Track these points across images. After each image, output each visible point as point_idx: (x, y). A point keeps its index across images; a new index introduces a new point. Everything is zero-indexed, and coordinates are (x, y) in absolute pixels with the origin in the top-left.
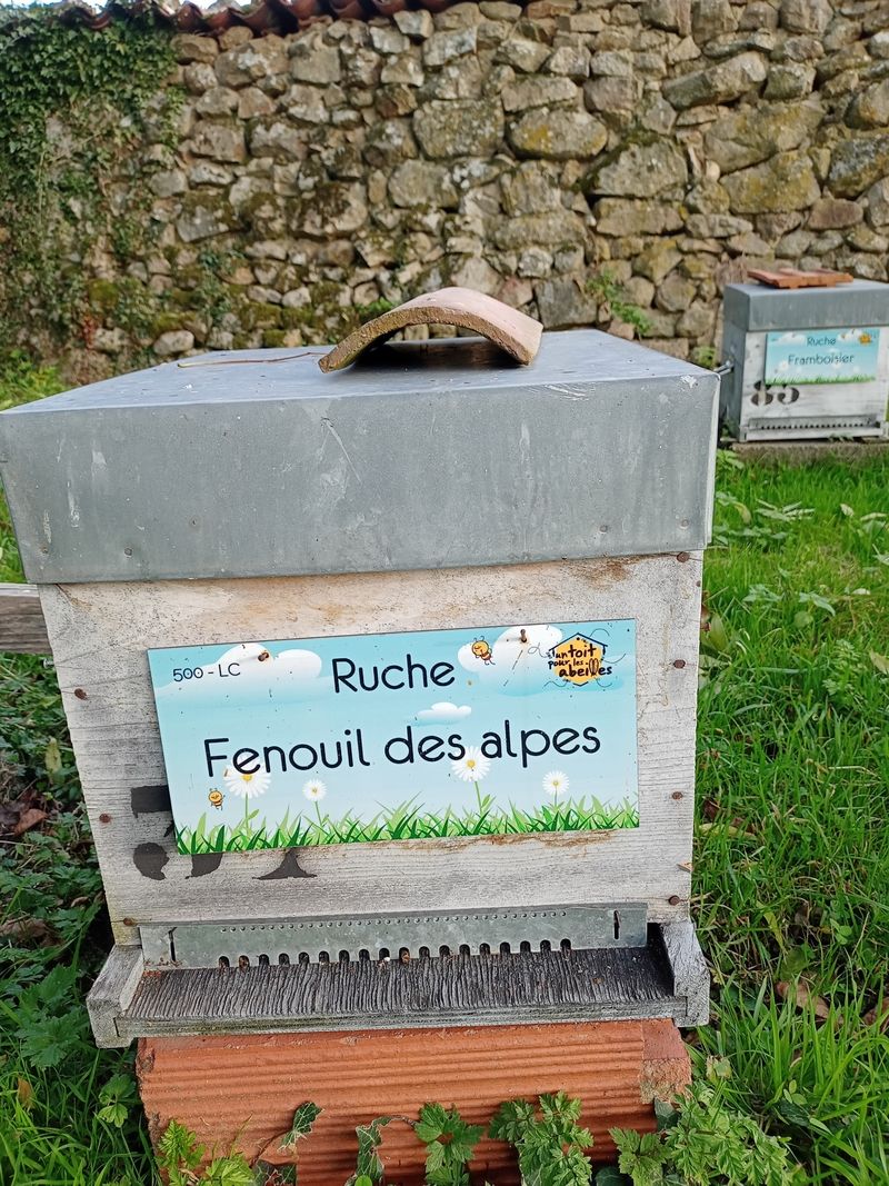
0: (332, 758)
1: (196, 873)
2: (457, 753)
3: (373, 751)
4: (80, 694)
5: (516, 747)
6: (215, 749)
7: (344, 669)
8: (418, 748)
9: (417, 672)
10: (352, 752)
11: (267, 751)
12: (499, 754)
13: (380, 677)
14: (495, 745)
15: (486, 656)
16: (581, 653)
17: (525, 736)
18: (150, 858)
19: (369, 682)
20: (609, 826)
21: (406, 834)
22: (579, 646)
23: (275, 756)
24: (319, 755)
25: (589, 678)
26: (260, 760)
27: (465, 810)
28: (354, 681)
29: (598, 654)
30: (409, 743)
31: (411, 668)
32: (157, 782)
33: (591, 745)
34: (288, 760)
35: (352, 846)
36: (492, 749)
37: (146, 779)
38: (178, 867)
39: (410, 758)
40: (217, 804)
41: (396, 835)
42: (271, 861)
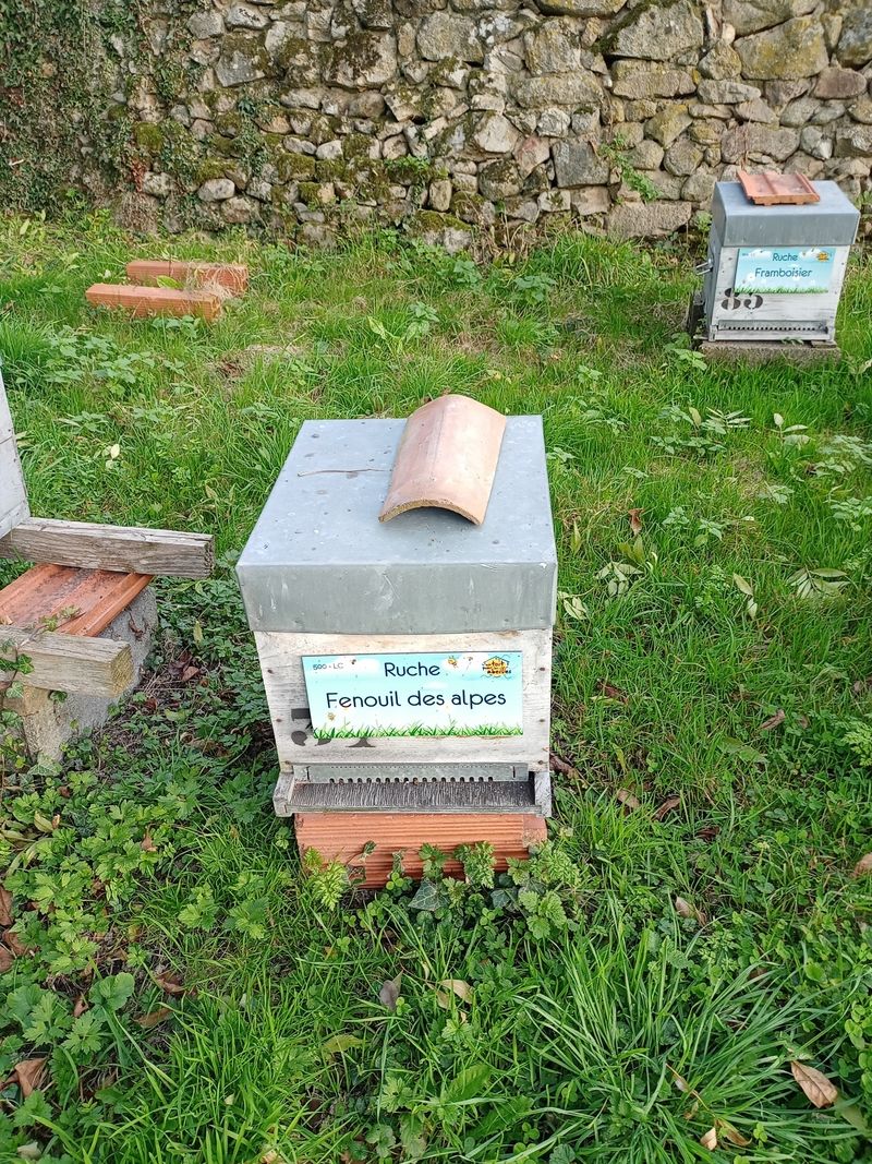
0: (384, 702)
1: (319, 744)
2: (440, 702)
3: (403, 700)
4: (270, 671)
5: (468, 701)
6: (331, 697)
7: (390, 667)
8: (421, 700)
9: (423, 670)
10: (393, 700)
11: (354, 699)
12: (460, 703)
13: (406, 671)
14: (458, 699)
15: (454, 664)
16: (497, 664)
17: (471, 697)
18: (299, 737)
19: (401, 672)
20: (509, 734)
21: (417, 734)
22: (496, 661)
23: (358, 701)
24: (378, 701)
25: (501, 675)
26: (352, 702)
27: (445, 725)
28: (395, 672)
29: (505, 665)
30: (419, 698)
31: (420, 668)
32: (304, 707)
33: (502, 701)
34: (364, 702)
35: (391, 738)
36: (457, 701)
37: (299, 705)
38: (311, 741)
39: (419, 703)
40: (332, 718)
41: (412, 734)
42: (355, 741)
